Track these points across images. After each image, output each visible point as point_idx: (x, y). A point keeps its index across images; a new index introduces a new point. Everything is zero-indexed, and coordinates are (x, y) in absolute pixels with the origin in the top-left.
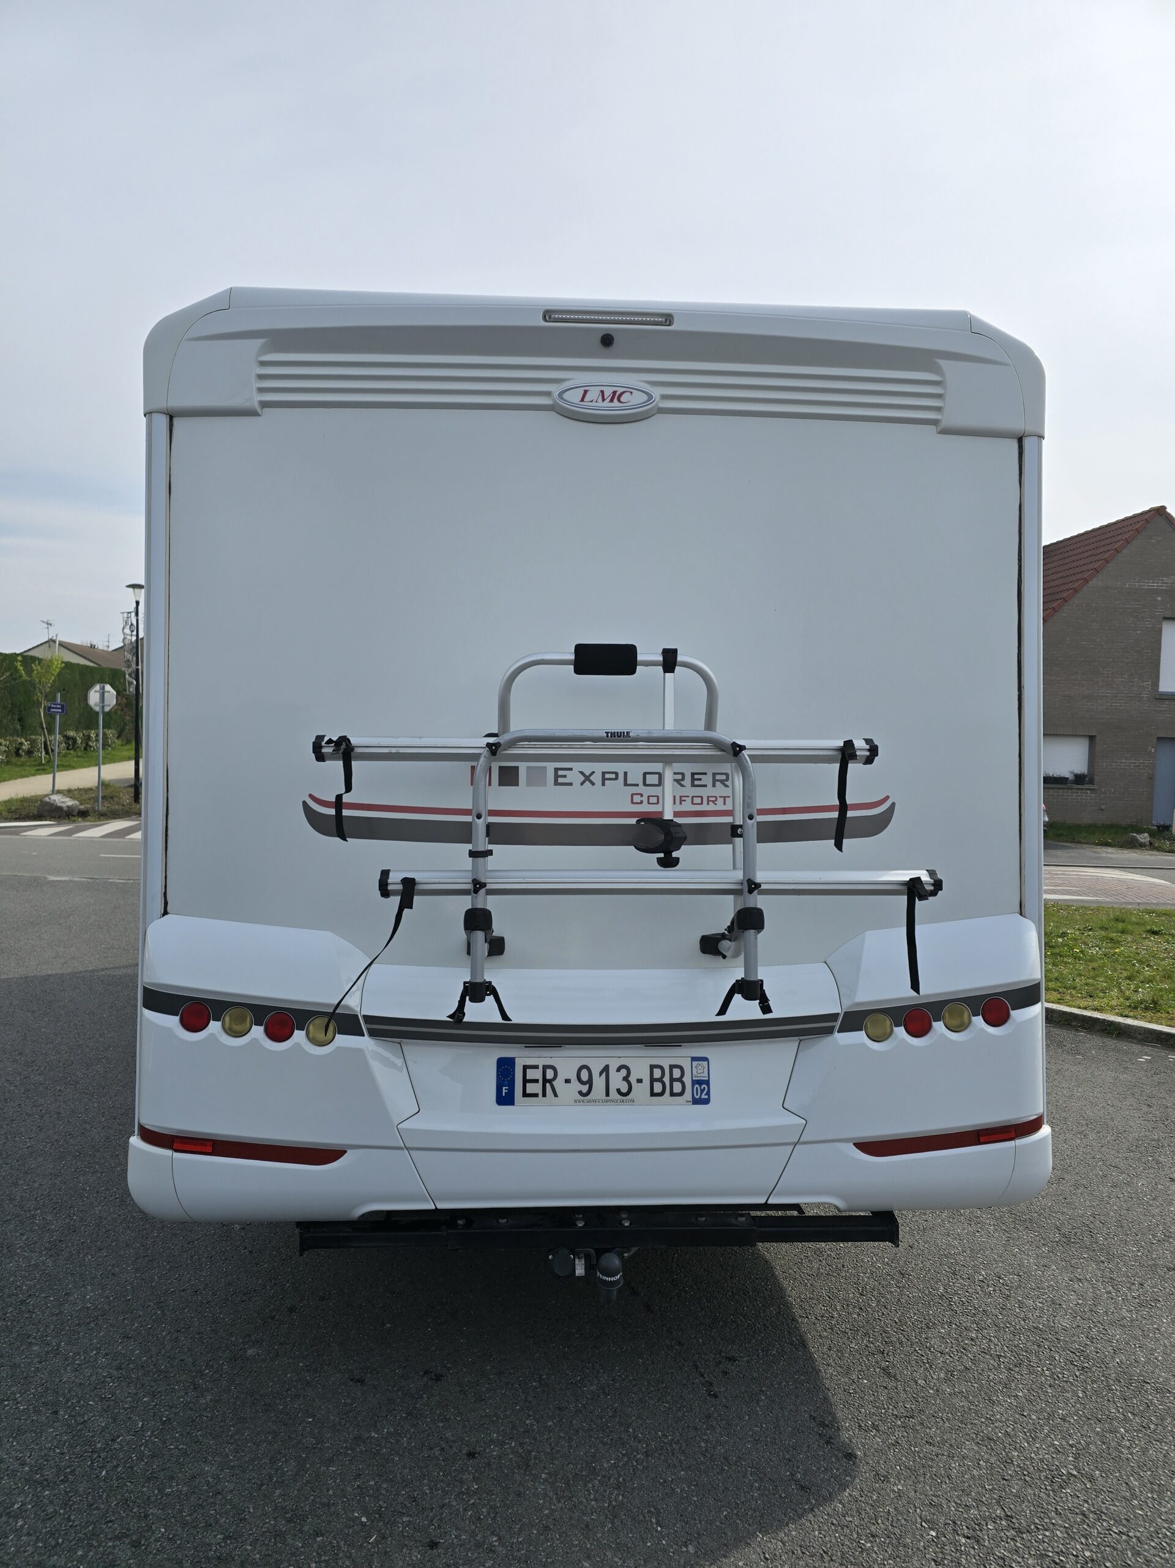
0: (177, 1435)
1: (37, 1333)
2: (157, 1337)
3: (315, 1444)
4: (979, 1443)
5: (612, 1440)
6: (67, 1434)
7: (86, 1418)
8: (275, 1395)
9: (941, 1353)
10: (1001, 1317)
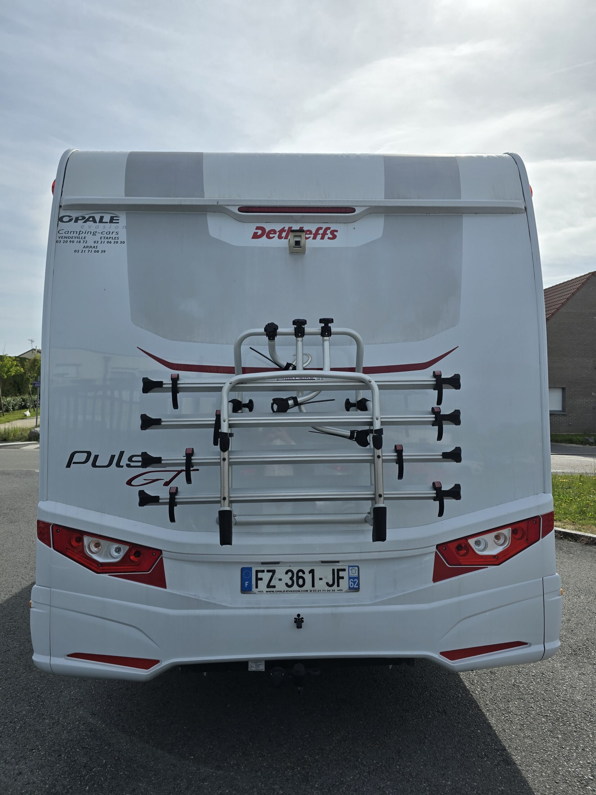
0: (124, 767)
1: (47, 712)
2: (109, 714)
3: (195, 770)
4: (541, 764)
5: (350, 765)
6: (66, 767)
7: (76, 759)
8: (173, 744)
9: (516, 715)
10: (546, 695)
